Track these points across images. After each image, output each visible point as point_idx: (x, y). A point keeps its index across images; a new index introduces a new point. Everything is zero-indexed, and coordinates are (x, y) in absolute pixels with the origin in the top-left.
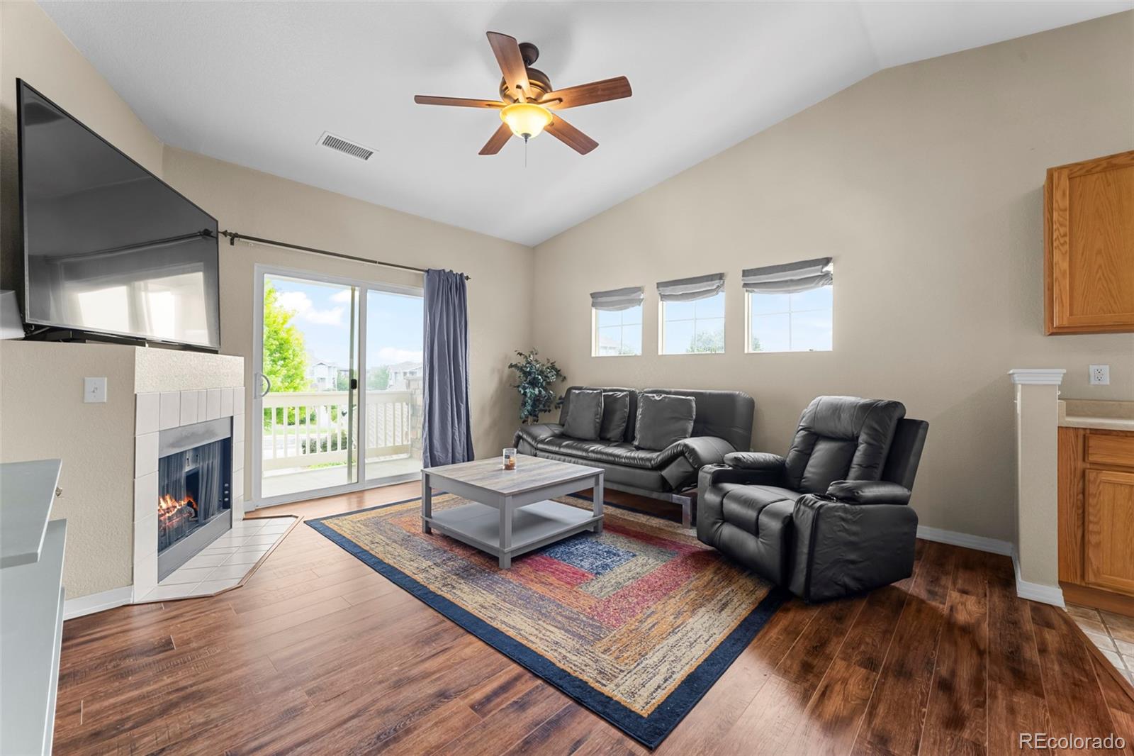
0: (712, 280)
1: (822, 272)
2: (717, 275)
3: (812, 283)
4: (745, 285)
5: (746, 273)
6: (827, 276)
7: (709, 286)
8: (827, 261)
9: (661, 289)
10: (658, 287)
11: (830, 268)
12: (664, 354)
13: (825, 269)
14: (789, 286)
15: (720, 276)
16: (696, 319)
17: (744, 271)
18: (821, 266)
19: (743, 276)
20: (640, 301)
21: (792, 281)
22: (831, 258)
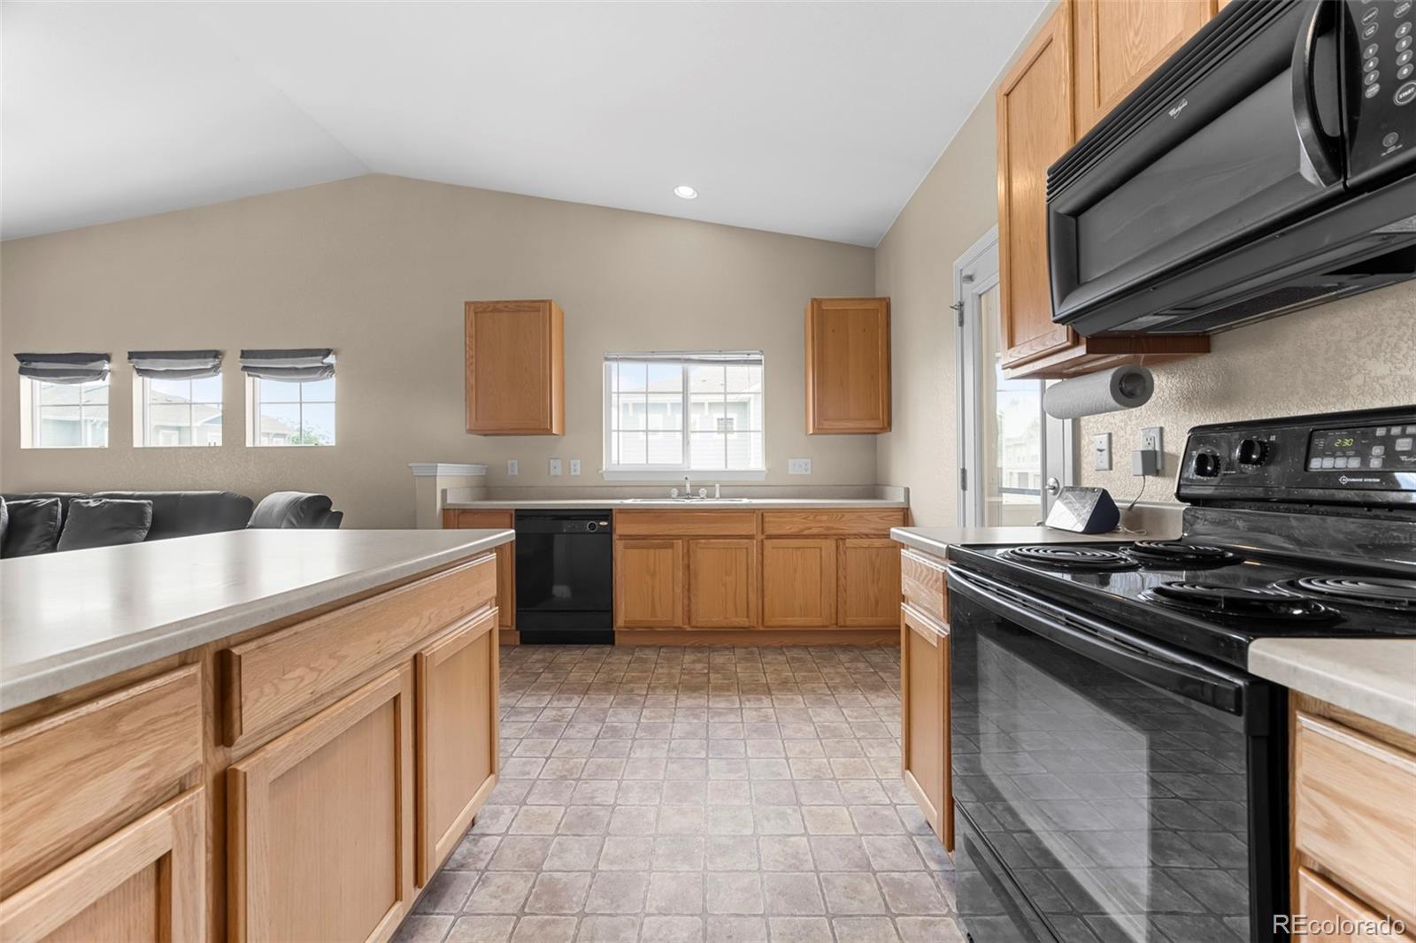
0: (205, 358)
1: (323, 363)
2: (211, 351)
3: (316, 373)
4: (245, 368)
5: (245, 354)
6: (330, 367)
7: (201, 364)
8: (327, 352)
9: (134, 360)
10: (129, 358)
11: (331, 359)
12: (148, 445)
13: (325, 361)
14: (291, 374)
15: (216, 354)
16: (191, 404)
17: (243, 352)
18: (321, 357)
19: (241, 357)
20: (100, 374)
21: (296, 369)
22: (332, 350)
